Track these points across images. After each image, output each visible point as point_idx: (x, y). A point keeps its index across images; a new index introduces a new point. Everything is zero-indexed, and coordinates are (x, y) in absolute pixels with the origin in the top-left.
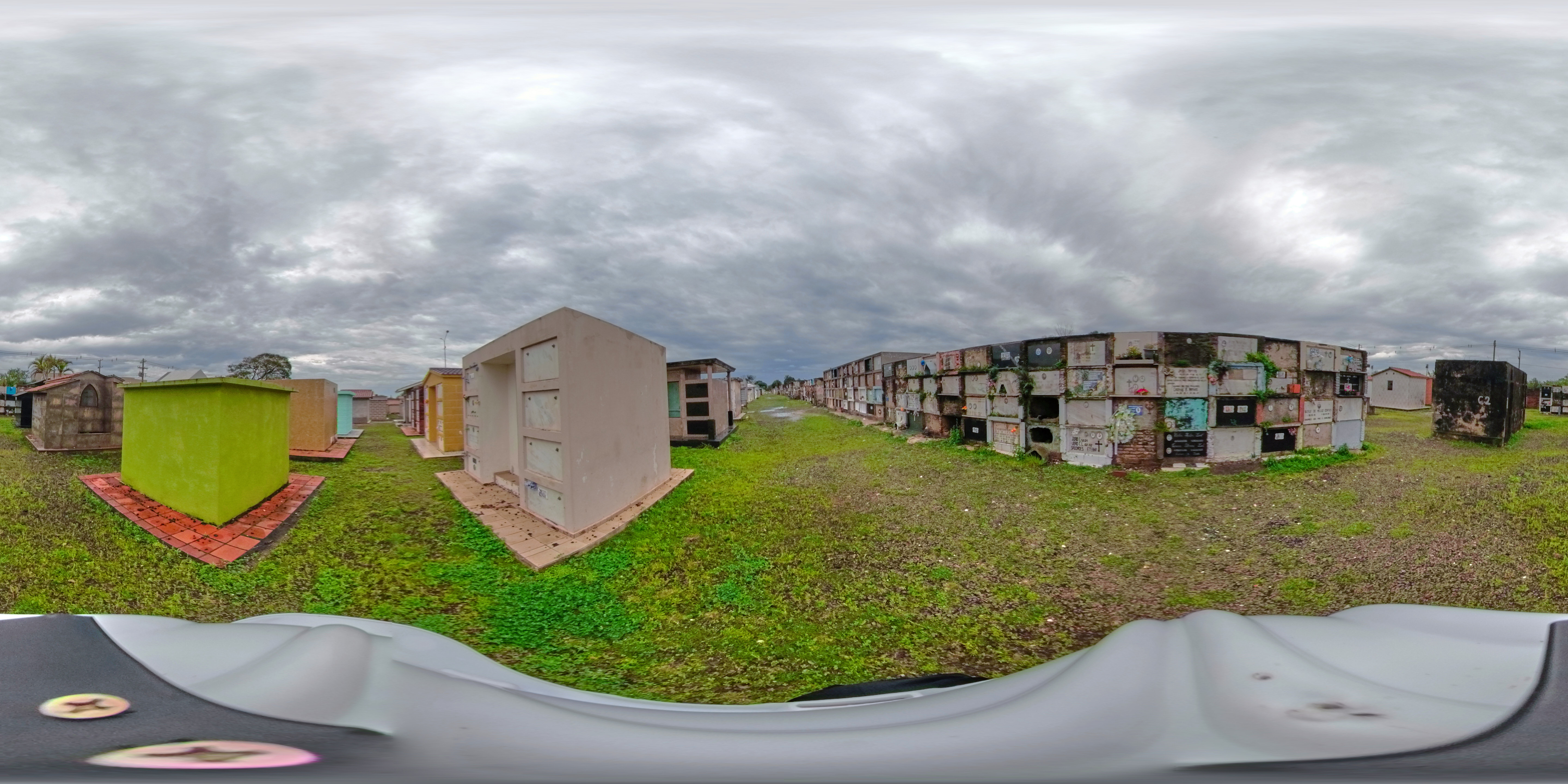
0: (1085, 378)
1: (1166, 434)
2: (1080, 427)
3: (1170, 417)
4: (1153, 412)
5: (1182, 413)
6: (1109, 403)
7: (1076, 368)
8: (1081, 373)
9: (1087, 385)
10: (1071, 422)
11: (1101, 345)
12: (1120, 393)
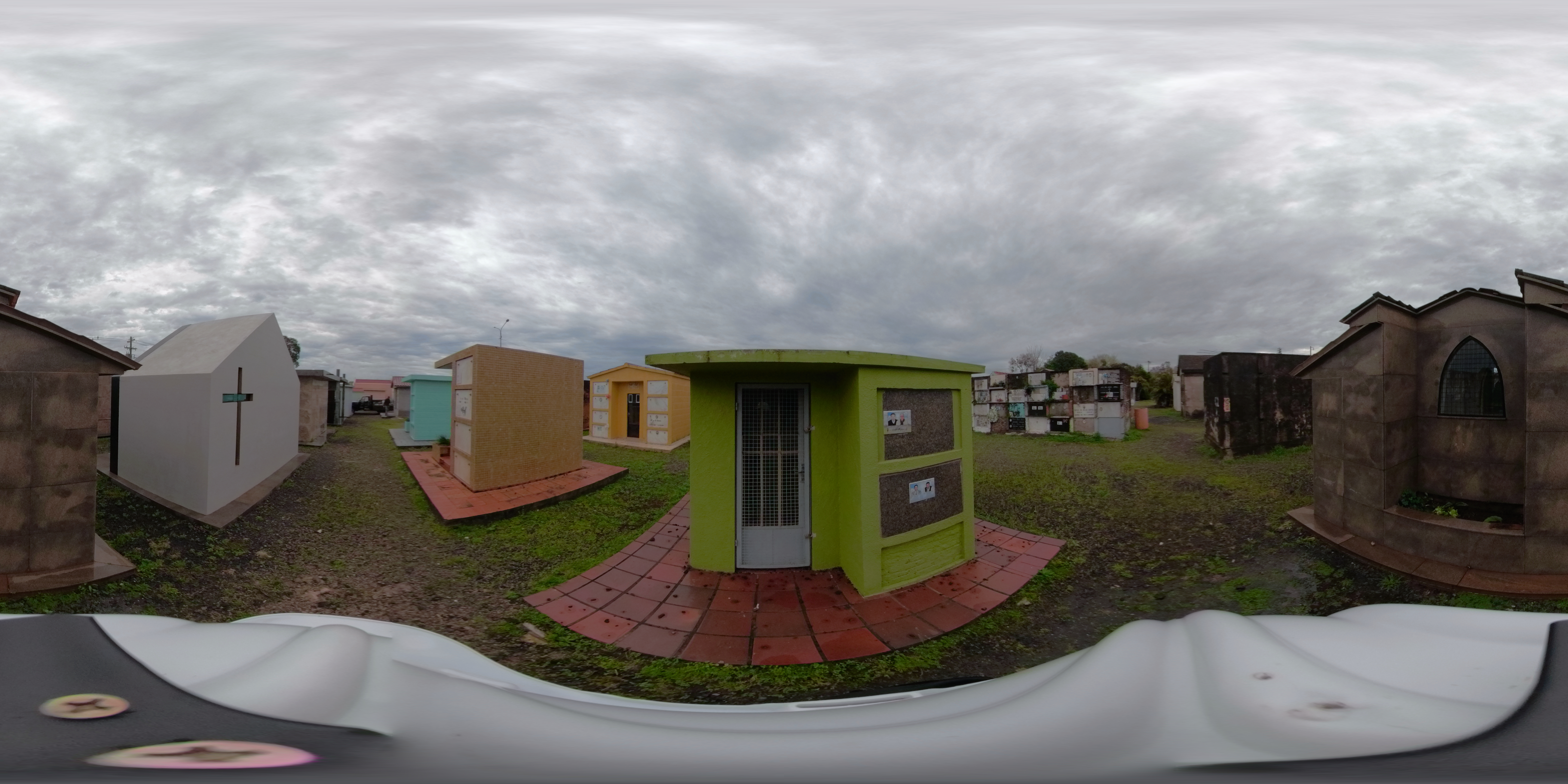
0: (981, 395)
1: (1009, 418)
2: (979, 416)
3: (1012, 411)
4: (1005, 409)
5: (1015, 410)
6: (988, 405)
7: (978, 391)
8: (979, 393)
9: (982, 398)
10: (976, 414)
11: (986, 381)
12: (994, 401)
